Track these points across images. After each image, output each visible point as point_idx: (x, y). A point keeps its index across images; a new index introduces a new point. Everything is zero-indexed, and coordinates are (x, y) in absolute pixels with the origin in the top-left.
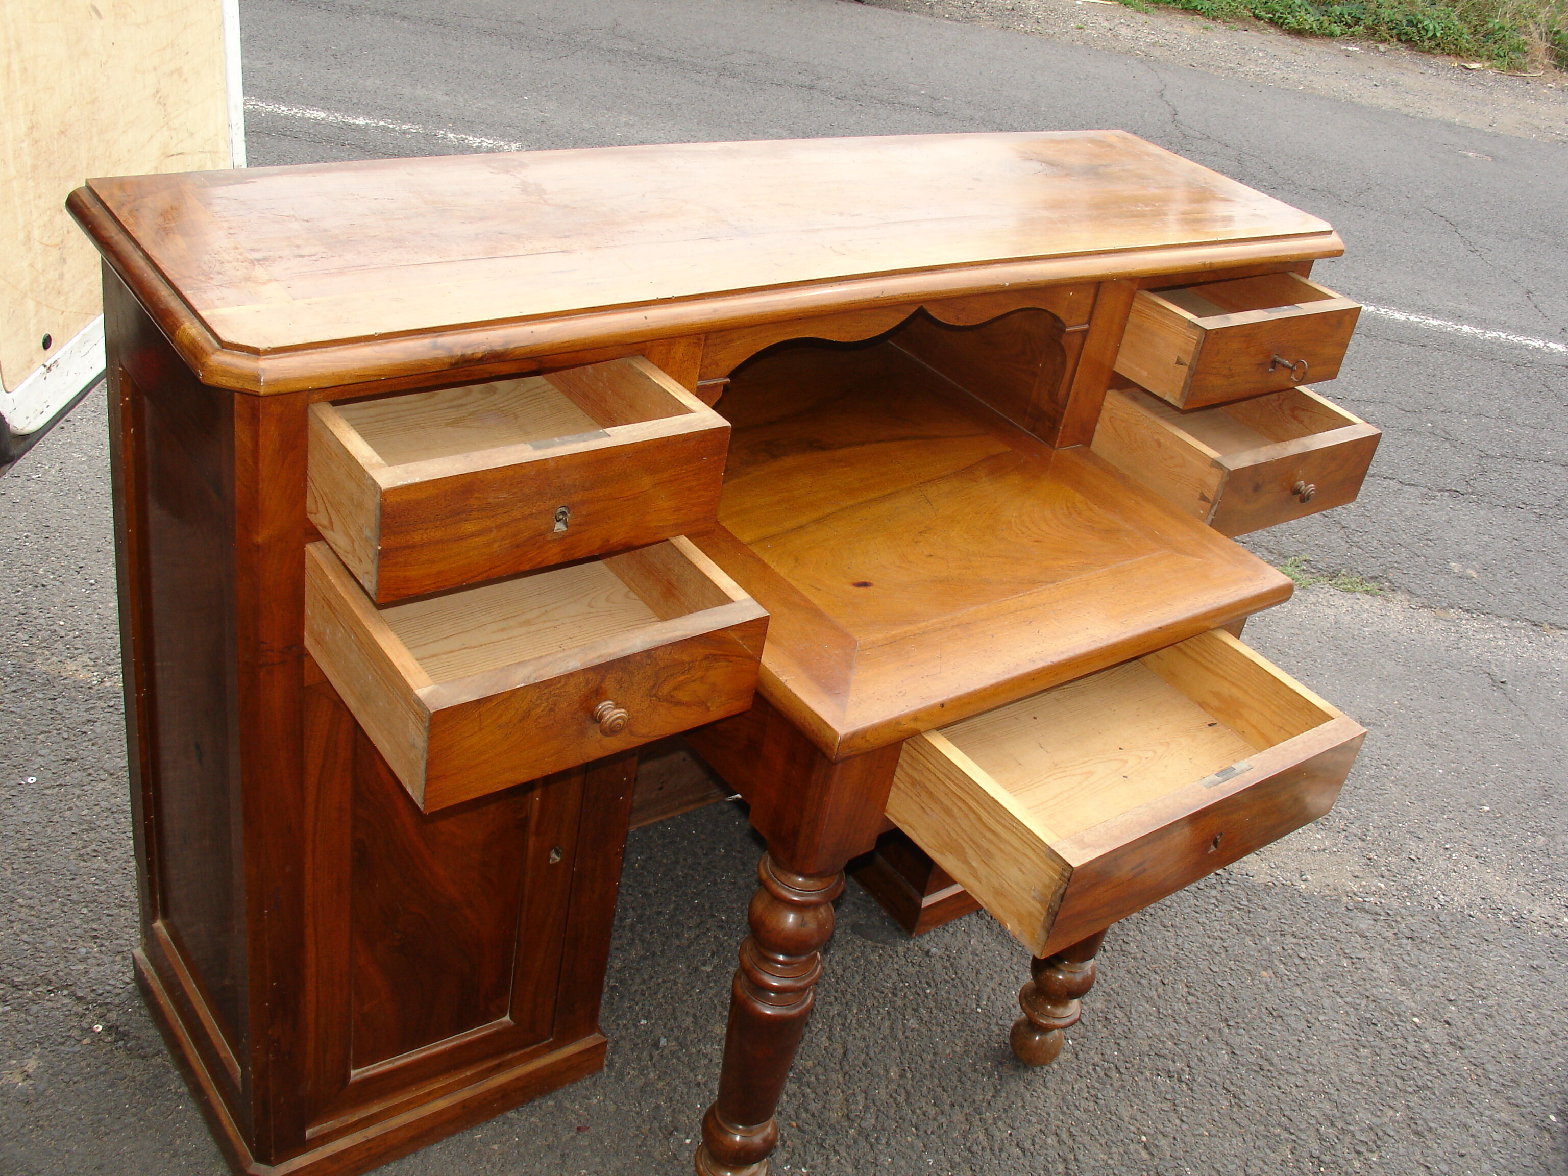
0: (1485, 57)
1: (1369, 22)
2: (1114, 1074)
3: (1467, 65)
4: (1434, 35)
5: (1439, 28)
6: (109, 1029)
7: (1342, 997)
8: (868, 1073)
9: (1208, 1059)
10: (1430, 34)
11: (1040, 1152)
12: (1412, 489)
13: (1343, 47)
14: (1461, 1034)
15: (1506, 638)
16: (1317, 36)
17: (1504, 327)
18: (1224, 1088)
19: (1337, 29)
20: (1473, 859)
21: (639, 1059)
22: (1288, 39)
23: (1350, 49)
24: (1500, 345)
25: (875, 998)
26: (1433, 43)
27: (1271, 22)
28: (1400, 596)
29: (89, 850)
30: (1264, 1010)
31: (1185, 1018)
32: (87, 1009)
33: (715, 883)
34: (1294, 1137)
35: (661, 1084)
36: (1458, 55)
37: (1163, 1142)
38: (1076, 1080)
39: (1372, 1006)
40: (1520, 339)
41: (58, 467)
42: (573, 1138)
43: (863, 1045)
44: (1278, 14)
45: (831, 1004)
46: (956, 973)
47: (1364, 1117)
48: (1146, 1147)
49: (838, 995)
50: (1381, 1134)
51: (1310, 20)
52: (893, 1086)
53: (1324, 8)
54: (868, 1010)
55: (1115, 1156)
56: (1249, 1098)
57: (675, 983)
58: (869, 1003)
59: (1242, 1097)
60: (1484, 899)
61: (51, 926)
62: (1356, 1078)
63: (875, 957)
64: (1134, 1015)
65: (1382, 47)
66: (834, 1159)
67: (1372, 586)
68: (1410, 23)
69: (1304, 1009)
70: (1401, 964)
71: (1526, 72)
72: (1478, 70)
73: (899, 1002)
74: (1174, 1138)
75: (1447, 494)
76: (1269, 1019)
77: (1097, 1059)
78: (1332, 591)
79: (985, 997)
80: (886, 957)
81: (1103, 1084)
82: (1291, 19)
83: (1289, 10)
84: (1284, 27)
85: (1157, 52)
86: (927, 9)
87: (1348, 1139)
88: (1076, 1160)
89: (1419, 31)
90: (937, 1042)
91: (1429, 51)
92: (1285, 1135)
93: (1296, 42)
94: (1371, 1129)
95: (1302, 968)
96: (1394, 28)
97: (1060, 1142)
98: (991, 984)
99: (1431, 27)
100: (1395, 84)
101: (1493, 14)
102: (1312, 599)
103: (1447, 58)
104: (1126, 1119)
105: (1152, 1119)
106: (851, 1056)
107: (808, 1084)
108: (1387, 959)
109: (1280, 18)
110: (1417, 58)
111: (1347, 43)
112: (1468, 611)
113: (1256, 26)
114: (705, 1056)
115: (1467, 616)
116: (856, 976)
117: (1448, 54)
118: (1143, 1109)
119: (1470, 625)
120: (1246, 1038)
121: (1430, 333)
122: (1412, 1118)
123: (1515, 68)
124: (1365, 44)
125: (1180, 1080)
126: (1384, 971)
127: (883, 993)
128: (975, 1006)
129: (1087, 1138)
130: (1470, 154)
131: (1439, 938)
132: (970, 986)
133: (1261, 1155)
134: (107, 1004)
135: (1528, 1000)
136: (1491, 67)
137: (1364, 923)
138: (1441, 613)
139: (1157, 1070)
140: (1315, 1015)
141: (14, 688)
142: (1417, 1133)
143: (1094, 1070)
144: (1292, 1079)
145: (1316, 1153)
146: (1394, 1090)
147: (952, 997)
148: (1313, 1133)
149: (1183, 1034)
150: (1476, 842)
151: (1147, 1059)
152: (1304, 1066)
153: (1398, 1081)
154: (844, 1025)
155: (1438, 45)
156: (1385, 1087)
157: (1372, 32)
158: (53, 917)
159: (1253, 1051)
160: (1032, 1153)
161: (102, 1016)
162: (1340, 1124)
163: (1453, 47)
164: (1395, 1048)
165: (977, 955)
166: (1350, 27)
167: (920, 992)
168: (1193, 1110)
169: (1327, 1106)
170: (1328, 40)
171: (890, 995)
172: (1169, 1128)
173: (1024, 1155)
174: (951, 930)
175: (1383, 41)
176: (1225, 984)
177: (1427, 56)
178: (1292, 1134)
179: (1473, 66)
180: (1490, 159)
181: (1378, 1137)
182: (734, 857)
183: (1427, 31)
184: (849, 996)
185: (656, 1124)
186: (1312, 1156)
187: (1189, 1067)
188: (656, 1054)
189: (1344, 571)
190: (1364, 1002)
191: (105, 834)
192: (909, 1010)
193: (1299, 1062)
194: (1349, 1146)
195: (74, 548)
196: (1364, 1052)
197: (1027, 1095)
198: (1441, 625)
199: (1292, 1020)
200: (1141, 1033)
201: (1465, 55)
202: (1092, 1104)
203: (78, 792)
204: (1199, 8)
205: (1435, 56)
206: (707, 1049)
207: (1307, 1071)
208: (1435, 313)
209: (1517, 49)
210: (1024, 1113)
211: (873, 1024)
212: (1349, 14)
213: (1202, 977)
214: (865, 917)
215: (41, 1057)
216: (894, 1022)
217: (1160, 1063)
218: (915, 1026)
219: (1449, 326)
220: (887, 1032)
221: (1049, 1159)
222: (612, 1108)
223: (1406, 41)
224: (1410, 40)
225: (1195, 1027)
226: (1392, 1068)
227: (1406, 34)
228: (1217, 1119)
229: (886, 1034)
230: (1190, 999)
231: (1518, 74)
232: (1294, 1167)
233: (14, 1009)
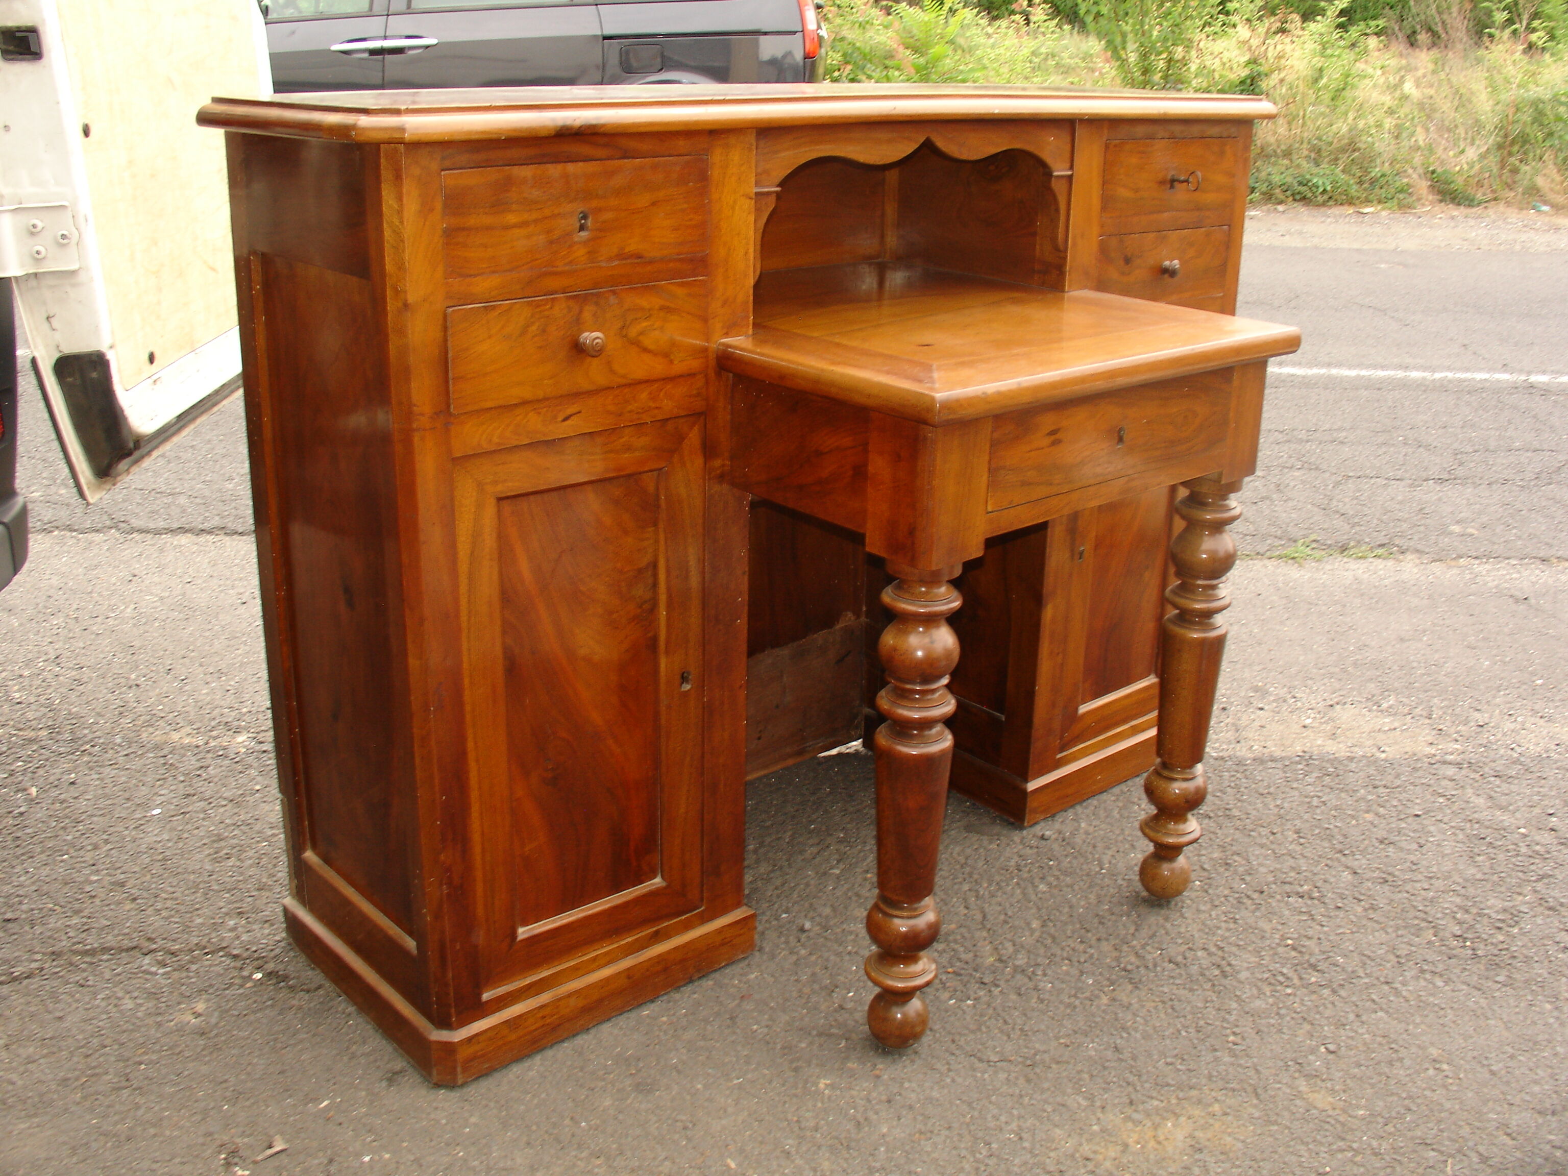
0: (1375, 202)
1: (1264, 189)
2: (1247, 901)
3: (1361, 211)
4: (1325, 190)
5: (1327, 182)
6: (269, 975)
7: (1446, 823)
8: (1011, 927)
9: (1333, 880)
10: (1321, 190)
11: (1193, 963)
12: (1398, 482)
15: (1519, 572)
17: (1449, 369)
20: (1538, 719)
21: (787, 942)
24: (1450, 381)
25: (1002, 874)
26: (1326, 197)
28: (1409, 556)
29: (222, 854)
30: (1374, 840)
31: (1302, 854)
32: (244, 964)
33: (826, 811)
34: (1433, 925)
35: (813, 958)
36: (1351, 203)
37: (1309, 943)
38: (1212, 909)
39: (1477, 826)
40: (1468, 375)
41: (133, 606)
42: (739, 1005)
43: (999, 908)
46: (1074, 849)
47: (1495, 903)
48: (1294, 948)
50: (1515, 912)
52: (1037, 934)
54: (998, 884)
55: (1266, 957)
56: (1381, 902)
57: (807, 885)
58: (997, 879)
60: (1557, 743)
61: (197, 909)
62: (1479, 877)
63: (992, 846)
64: (1252, 858)
65: (1280, 208)
66: (996, 991)
67: (1380, 551)
68: (1300, 183)
69: (1413, 835)
70: (1494, 795)
71: (1415, 209)
72: (1372, 213)
73: (1026, 875)
74: (1319, 939)
75: (1431, 482)
76: (1382, 846)
77: (1226, 892)
78: (1345, 560)
79: (1108, 863)
80: (1004, 845)
81: (1239, 909)
87: (1485, 920)
88: (1230, 965)
89: (1310, 189)
90: (1070, 898)
91: (1324, 204)
92: (1423, 924)
94: (1505, 910)
96: (1287, 190)
97: (1210, 954)
98: (1110, 853)
99: (1320, 183)
100: (1300, 232)
101: (1373, 165)
102: (1328, 567)
103: (1341, 208)
104: (1269, 930)
105: (1293, 928)
106: (990, 918)
107: (955, 941)
108: (1480, 793)
110: (1315, 212)
112: (1476, 558)
114: (851, 933)
115: (1477, 562)
116: (979, 861)
117: (1342, 204)
118: (1282, 922)
119: (1481, 568)
120: (1364, 861)
121: (1382, 381)
122: (1542, 899)
123: (1404, 207)
124: (1265, 208)
125: (1311, 898)
126: (1481, 801)
127: (1008, 870)
128: (1100, 869)
129: (1234, 949)
133: (1406, 940)
134: (263, 957)
136: (1383, 209)
137: (1451, 771)
138: (1453, 563)
139: (1287, 893)
140: (1424, 838)
141: (125, 753)
142: (1550, 909)
143: (1227, 900)
144: (1418, 885)
145: (1459, 933)
146: (1518, 881)
147: (1075, 865)
148: (1451, 920)
149: (1303, 865)
150: (1537, 707)
151: (1274, 887)
152: (1426, 874)
153: (1520, 874)
154: (977, 896)
155: (1330, 198)
156: (1509, 880)
157: (1269, 197)
158: (197, 903)
159: (1373, 869)
160: (1185, 965)
161: (259, 968)
162: (1474, 911)
163: (1345, 198)
164: (1509, 852)
167: (1044, 865)
168: (1330, 917)
169: (1458, 900)
171: (1015, 871)
172: (1310, 933)
173: (1177, 966)
174: (1060, 819)
175: (1281, 203)
176: (1331, 826)
177: (1323, 209)
178: (1431, 922)
179: (1366, 210)
181: (1515, 916)
182: (840, 793)
183: (1317, 187)
184: (976, 876)
185: (816, 987)
186: (1455, 936)
187: (1316, 887)
188: (803, 937)
189: (1352, 544)
190: (1468, 825)
191: (235, 841)
192: (1036, 879)
193: (1420, 872)
194: (1489, 924)
195: (160, 658)
196: (1480, 858)
197: (1168, 925)
198: (1455, 571)
199: (1404, 844)
200: (1263, 870)
201: (1356, 202)
202: (1232, 924)
203: (202, 816)
205: (1330, 207)
206: (852, 927)
207: (1430, 878)
208: (1383, 367)
209: (1402, 191)
210: (1169, 938)
211: (1005, 893)
213: (1308, 825)
214: (976, 819)
215: (208, 1000)
216: (1024, 889)
217: (1287, 888)
218: (1046, 889)
219: (1400, 374)
221: (1204, 967)
222: (771, 980)
223: (1300, 200)
224: (1304, 198)
225: (1313, 859)
226: (1511, 866)
227: (1299, 193)
228: (1355, 920)
229: (1019, 898)
230: (1302, 841)
231: (1409, 211)
232: (1441, 945)
233: (175, 970)
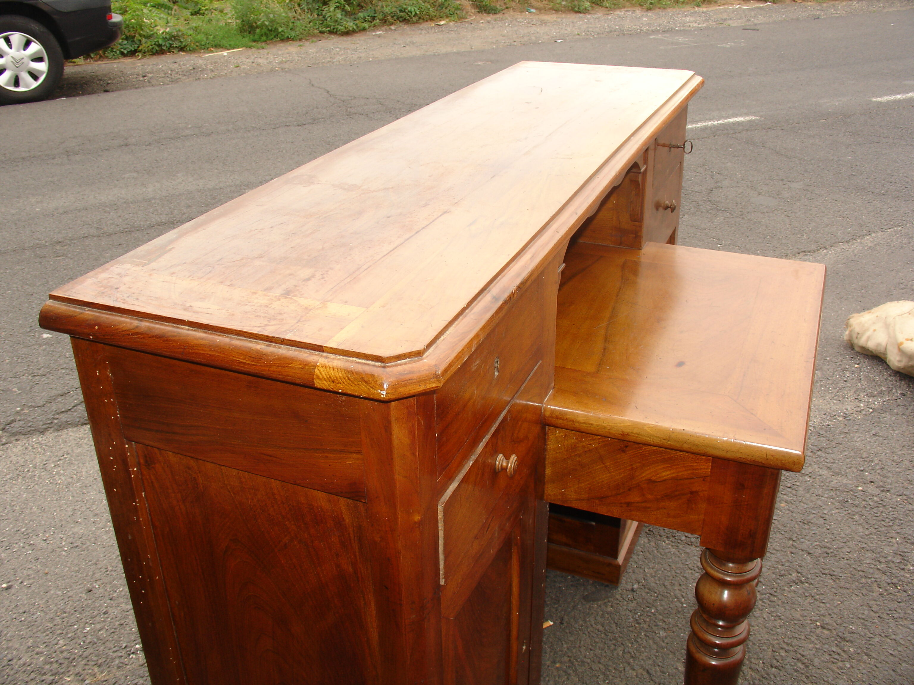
0: (445, 17)
1: (381, 17)
2: (773, 598)
3: (439, 23)
4: (416, 14)
5: (416, 9)
7: (822, 496)
8: (669, 675)
9: (803, 564)
10: (413, 13)
11: (785, 663)
13: (374, 34)
14: (881, 484)
16: (357, 32)
18: (823, 574)
19: (366, 25)
22: (344, 38)
23: (377, 33)
25: (632, 632)
26: (417, 18)
27: (331, 32)
30: (800, 523)
34: (873, 579)
36: (431, 20)
37: (827, 620)
38: (762, 613)
39: (838, 493)
43: (651, 662)
44: (332, 27)
45: (615, 649)
46: (655, 593)
47: (887, 550)
48: (823, 628)
49: (614, 642)
50: (901, 554)
51: (351, 25)
53: (353, 17)
54: (635, 641)
55: (816, 642)
56: (837, 571)
58: (632, 635)
59: (835, 573)
60: (825, 414)
62: (867, 532)
63: (610, 609)
65: (393, 27)
68: (401, 11)
69: (815, 512)
70: (829, 465)
71: (467, 19)
72: (445, 24)
73: (645, 626)
74: (829, 614)
76: (806, 527)
79: (681, 597)
80: (615, 605)
81: (774, 607)
82: (340, 28)
83: (337, 23)
84: (338, 33)
85: (286, 66)
86: (148, 84)
87: (892, 565)
88: (803, 656)
89: (407, 14)
90: (683, 636)
91: (417, 22)
92: (869, 580)
93: (349, 39)
94: (895, 554)
95: (794, 492)
96: (394, 16)
97: (787, 651)
98: (676, 587)
99: (413, 10)
100: (413, 43)
103: (427, 23)
104: (801, 618)
105: (812, 611)
106: (652, 672)
108: (821, 466)
109: (334, 29)
110: (412, 27)
111: (374, 31)
113: (323, 37)
116: (612, 625)
117: (427, 21)
118: (803, 609)
120: (808, 543)
122: (905, 538)
123: (461, 18)
124: (383, 28)
125: (802, 582)
127: (632, 626)
128: (680, 605)
129: (796, 641)
130: (479, 63)
131: (830, 444)
132: (668, 595)
133: (870, 597)
135: (888, 451)
136: (450, 21)
139: (788, 583)
140: (821, 512)
143: (763, 602)
144: (844, 550)
145: (888, 581)
146: (886, 528)
147: (666, 607)
148: (877, 572)
149: (781, 558)
151: (779, 581)
152: (842, 540)
153: (883, 523)
154: (632, 657)
155: (420, 18)
156: (880, 529)
157: (384, 22)
159: (816, 547)
160: (782, 667)
162: (882, 560)
163: (428, 17)
164: (866, 508)
165: (655, 576)
166: (371, 22)
167: (649, 614)
168: (822, 594)
169: (869, 554)
170: (364, 33)
171: (637, 625)
172: (822, 611)
173: (779, 670)
174: (630, 570)
175: (392, 24)
177: (417, 25)
178: (870, 578)
179: (441, 23)
180: (490, 63)
181: (902, 556)
183: (411, 13)
184: (619, 639)
186: (889, 584)
187: (799, 573)
190: (833, 493)
192: (654, 627)
193: (838, 540)
194: (897, 568)
196: (856, 517)
199: (815, 521)
201: (435, 19)
202: (779, 621)
204: (290, 37)
205: (420, 23)
207: (845, 542)
209: (457, 9)
210: (757, 647)
212: (368, 16)
214: (584, 590)
216: (653, 639)
217: (786, 579)
218: (665, 634)
220: (655, 647)
221: (792, 664)
223: (403, 21)
224: (405, 20)
225: (782, 551)
226: (875, 518)
227: (401, 17)
228: (836, 592)
229: (656, 648)
231: (464, 20)
232: (888, 594)
